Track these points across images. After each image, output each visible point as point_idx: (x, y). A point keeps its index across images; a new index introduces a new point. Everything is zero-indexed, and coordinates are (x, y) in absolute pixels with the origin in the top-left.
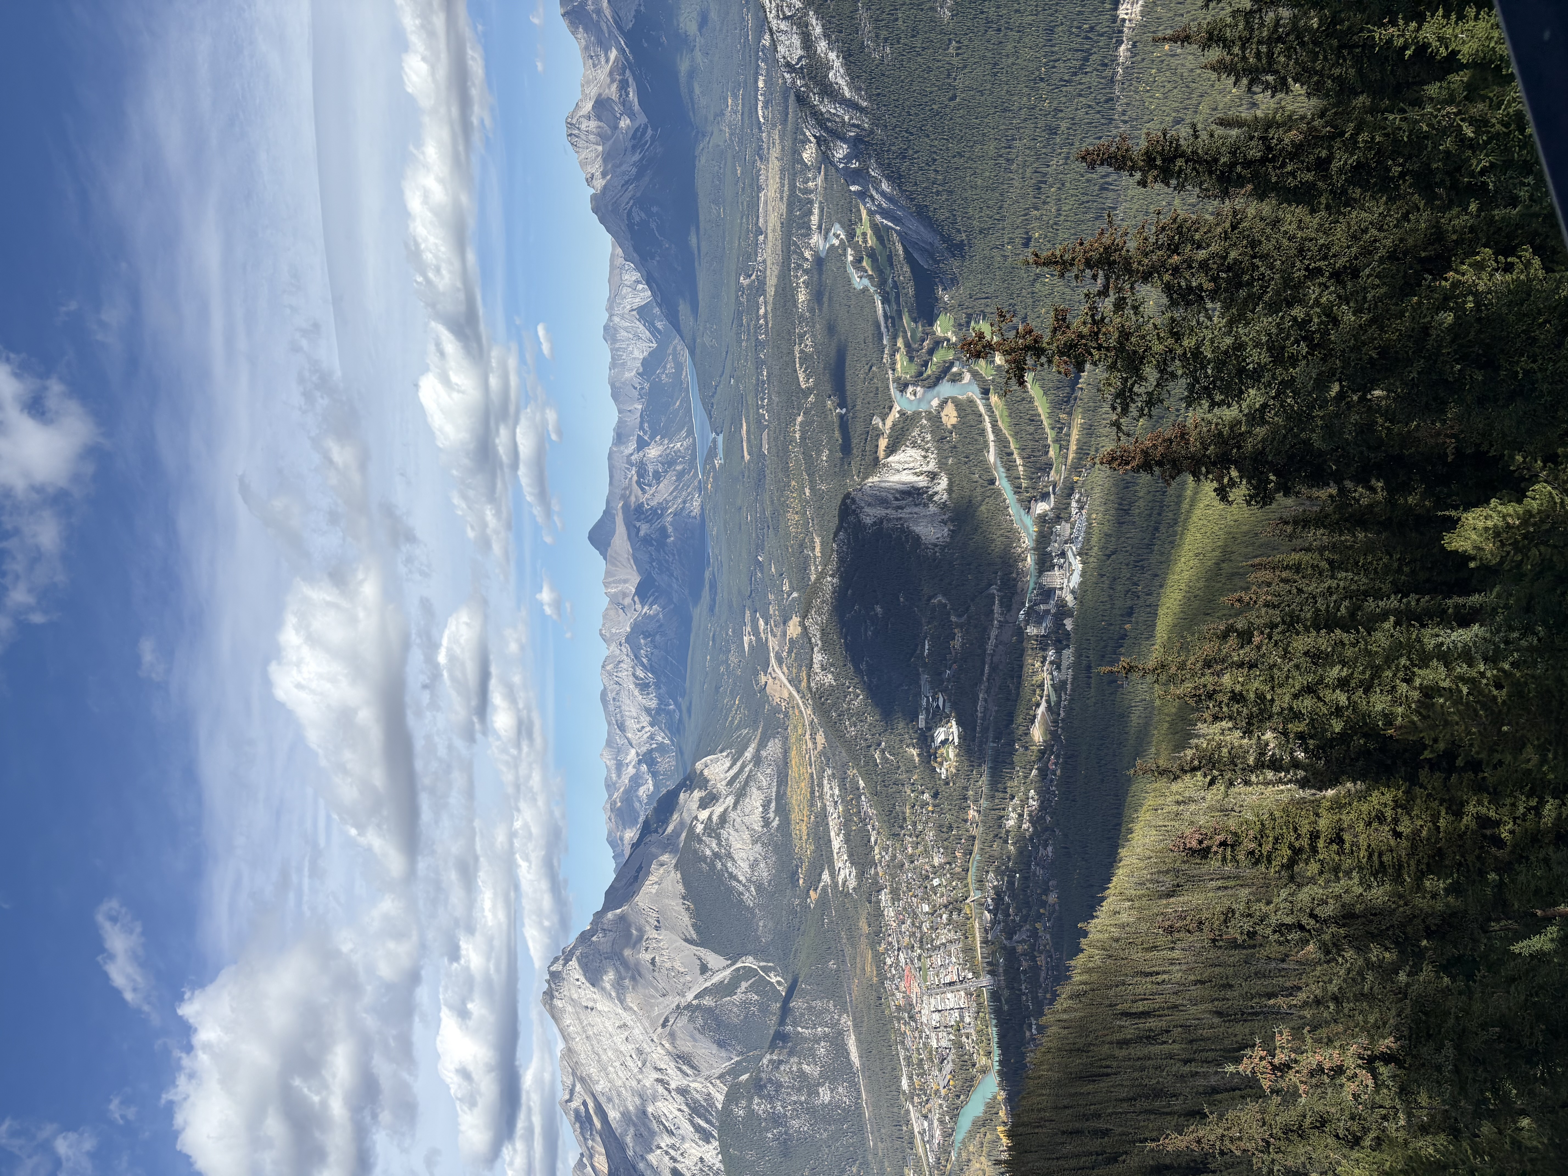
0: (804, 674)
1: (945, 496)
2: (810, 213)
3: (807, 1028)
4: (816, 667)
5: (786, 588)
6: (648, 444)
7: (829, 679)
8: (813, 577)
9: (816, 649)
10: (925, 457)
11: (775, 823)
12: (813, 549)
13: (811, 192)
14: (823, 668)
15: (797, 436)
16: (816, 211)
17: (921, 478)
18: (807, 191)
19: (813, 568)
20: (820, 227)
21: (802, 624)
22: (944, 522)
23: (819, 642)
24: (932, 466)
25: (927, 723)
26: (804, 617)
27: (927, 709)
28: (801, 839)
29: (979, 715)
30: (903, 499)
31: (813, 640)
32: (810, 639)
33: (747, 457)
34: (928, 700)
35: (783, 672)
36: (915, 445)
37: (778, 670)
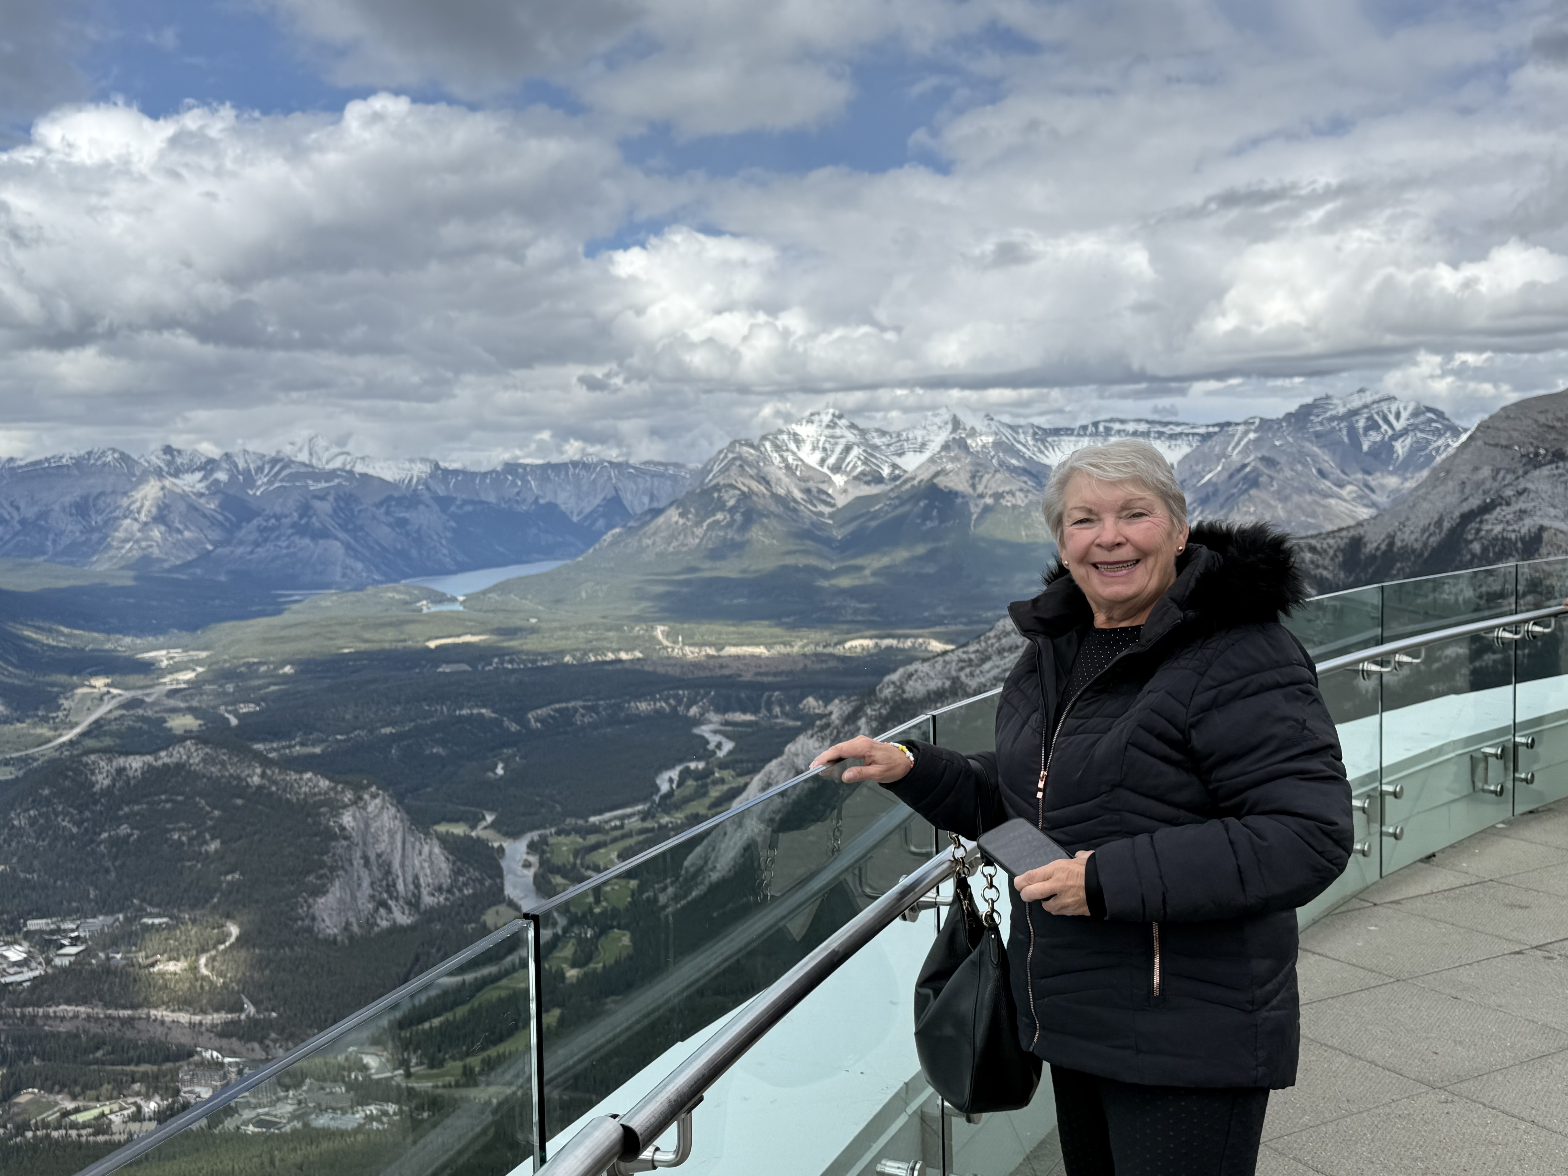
0: (108, 742)
1: (384, 924)
2: (744, 712)
4: (121, 761)
5: (244, 709)
6: (444, 510)
7: (102, 780)
8: (259, 746)
9: (149, 758)
10: (440, 889)
12: (302, 744)
13: (770, 710)
14: (121, 771)
15: (465, 712)
16: (749, 717)
17: (411, 887)
18: (769, 706)
19: (275, 745)
20: (727, 723)
21: (188, 735)
22: (347, 927)
23: (160, 763)
24: (428, 900)
25: (35, 932)
26: (200, 738)
27: (58, 931)
29: (51, 1010)
30: (380, 866)
31: (163, 754)
32: (166, 748)
33: (432, 644)
34: (73, 931)
35: (110, 711)
36: (457, 872)
37: (114, 703)
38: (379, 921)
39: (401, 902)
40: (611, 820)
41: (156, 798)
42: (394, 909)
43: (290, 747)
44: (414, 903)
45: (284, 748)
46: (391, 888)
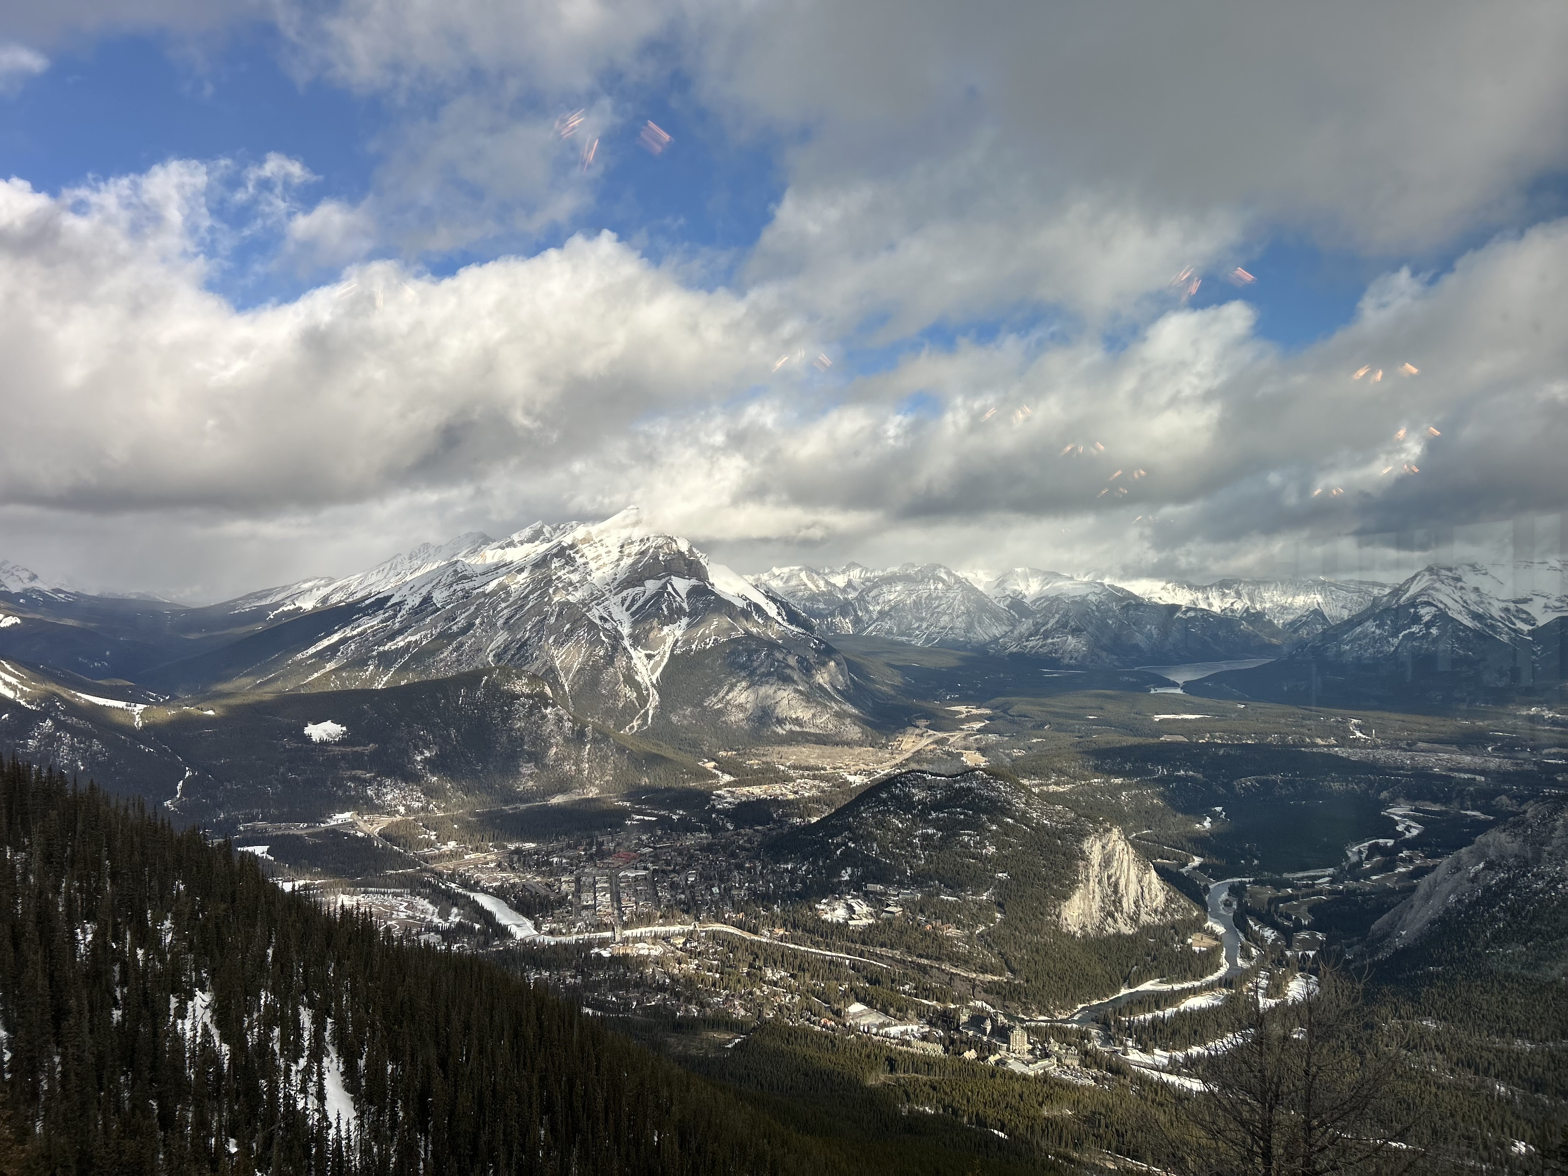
1: (1111, 930)
2: (1435, 801)
3: (589, 754)
5: (1016, 753)
8: (1025, 782)
10: (1155, 911)
11: (779, 730)
12: (1056, 784)
15: (1181, 773)
16: (1440, 807)
17: (1133, 906)
19: (1036, 782)
20: (1418, 810)
21: (977, 768)
22: (1083, 927)
24: (1144, 918)
25: (872, 892)
26: (985, 770)
27: (887, 894)
28: (764, 755)
30: (1109, 884)
33: (1158, 718)
34: (894, 896)
35: (927, 745)
36: (1169, 901)
37: (930, 740)
38: (1107, 928)
39: (1125, 915)
40: (1302, 879)
41: (954, 810)
42: (1119, 920)
43: (1048, 785)
44: (1134, 919)
45: (1042, 785)
46: (1117, 903)
